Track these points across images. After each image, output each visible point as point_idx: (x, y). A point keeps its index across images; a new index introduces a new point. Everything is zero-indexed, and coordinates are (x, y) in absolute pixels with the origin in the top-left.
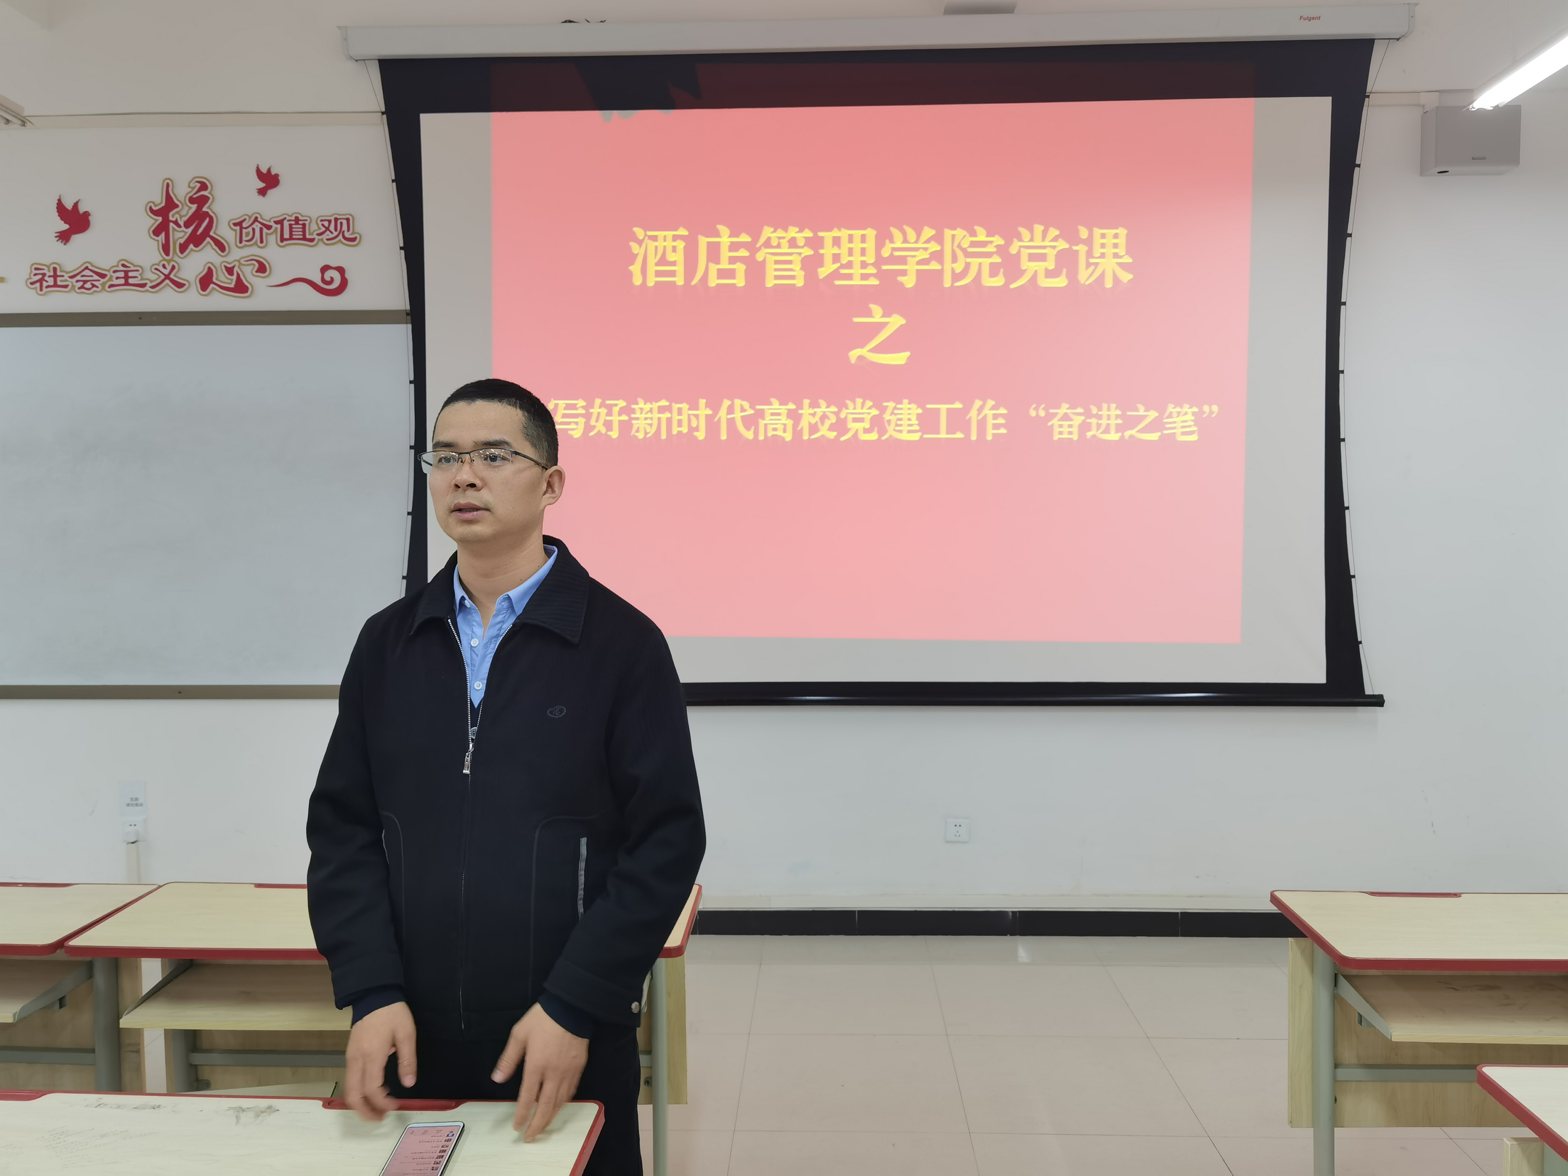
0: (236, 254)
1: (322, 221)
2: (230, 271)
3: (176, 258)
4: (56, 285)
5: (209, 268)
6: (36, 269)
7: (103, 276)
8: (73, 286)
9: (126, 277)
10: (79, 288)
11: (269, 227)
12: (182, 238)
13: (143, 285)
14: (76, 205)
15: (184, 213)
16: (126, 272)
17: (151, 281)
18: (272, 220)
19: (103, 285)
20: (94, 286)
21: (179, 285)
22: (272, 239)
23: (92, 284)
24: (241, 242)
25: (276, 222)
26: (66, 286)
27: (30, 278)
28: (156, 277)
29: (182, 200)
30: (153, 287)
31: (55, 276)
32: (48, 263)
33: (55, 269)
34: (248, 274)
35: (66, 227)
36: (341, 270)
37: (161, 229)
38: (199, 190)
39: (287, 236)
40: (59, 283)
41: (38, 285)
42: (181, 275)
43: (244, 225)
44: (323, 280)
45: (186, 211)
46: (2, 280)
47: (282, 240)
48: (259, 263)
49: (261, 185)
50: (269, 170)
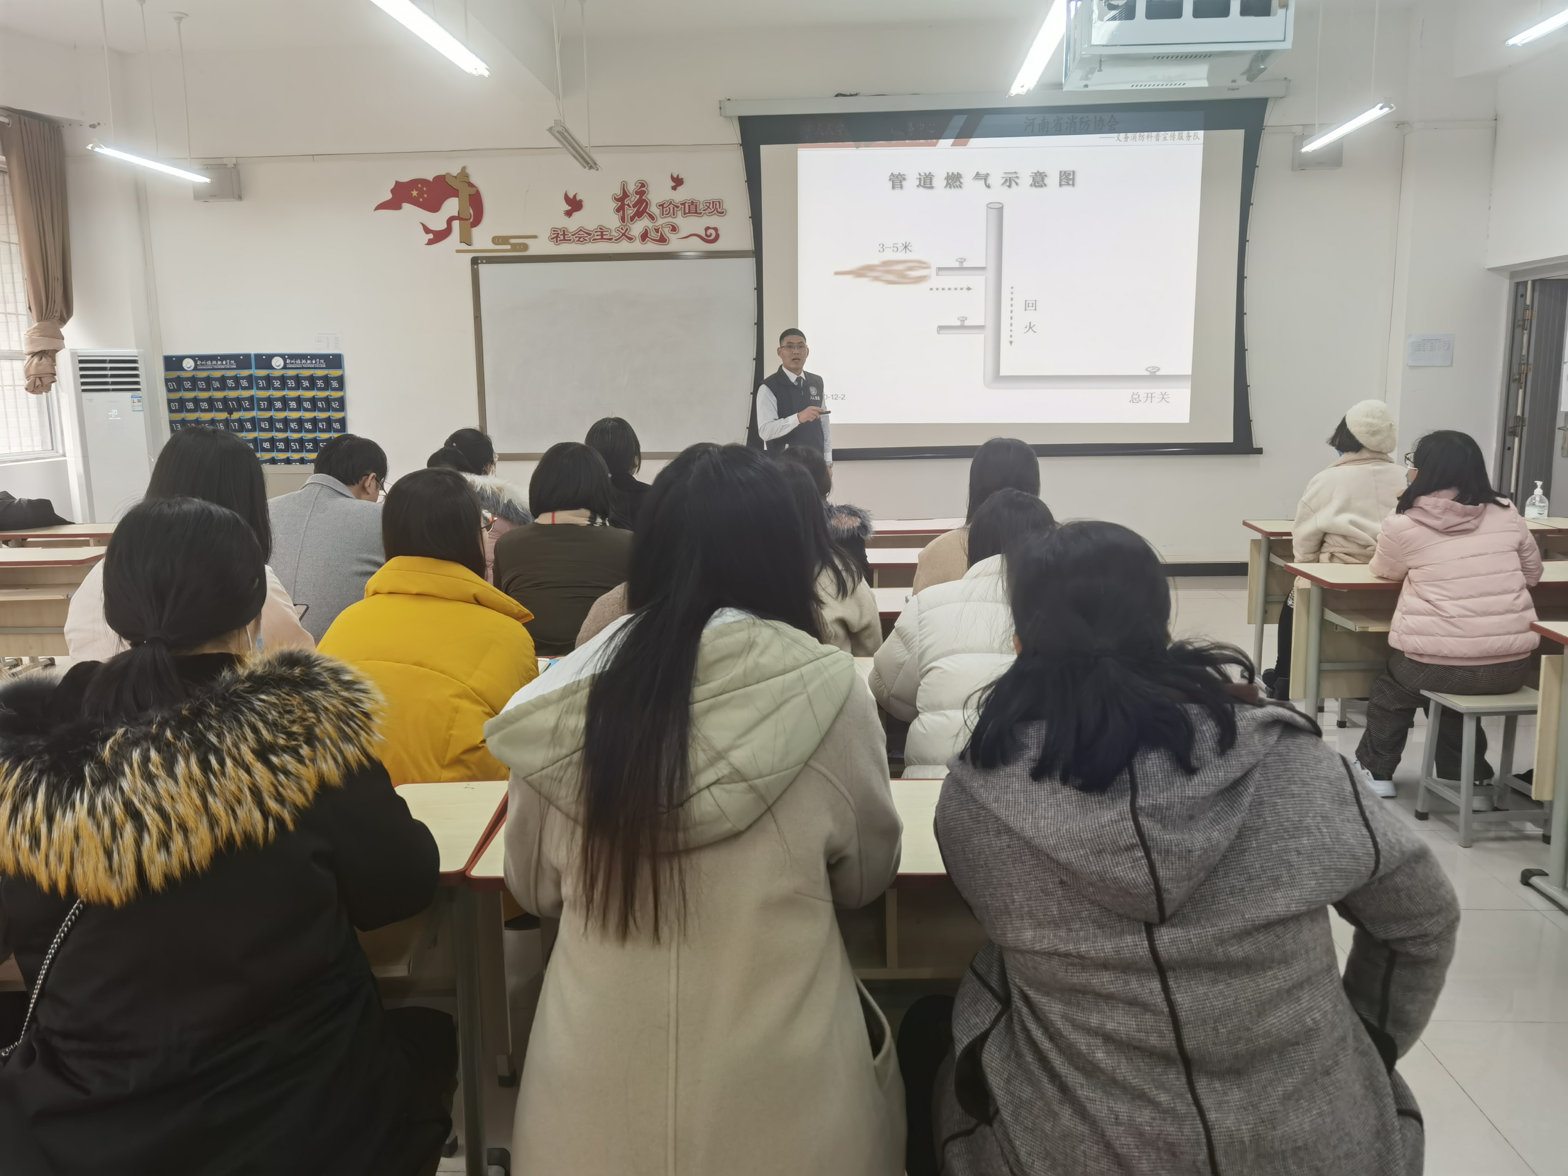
0: (660, 221)
1: (706, 203)
2: (657, 231)
3: (629, 224)
4: (564, 239)
5: (646, 230)
6: (554, 231)
7: (590, 234)
8: (574, 240)
9: (602, 235)
10: (577, 241)
11: (678, 207)
12: (632, 213)
13: (611, 239)
14: (575, 196)
15: (632, 199)
16: (602, 232)
17: (615, 237)
18: (679, 203)
19: (590, 239)
20: (585, 240)
21: (630, 239)
22: (679, 213)
24: (663, 215)
25: (681, 204)
26: (570, 240)
27: (550, 235)
28: (618, 234)
29: (632, 193)
30: (615, 240)
31: (564, 235)
32: (560, 227)
33: (564, 231)
34: (667, 231)
35: (570, 208)
36: (716, 229)
37: (620, 209)
38: (641, 187)
39: (687, 211)
40: (566, 238)
41: (555, 239)
42: (631, 233)
43: (665, 206)
44: (706, 235)
45: (635, 198)
46: (535, 237)
47: (685, 214)
48: (672, 226)
49: (673, 184)
50: (678, 176)
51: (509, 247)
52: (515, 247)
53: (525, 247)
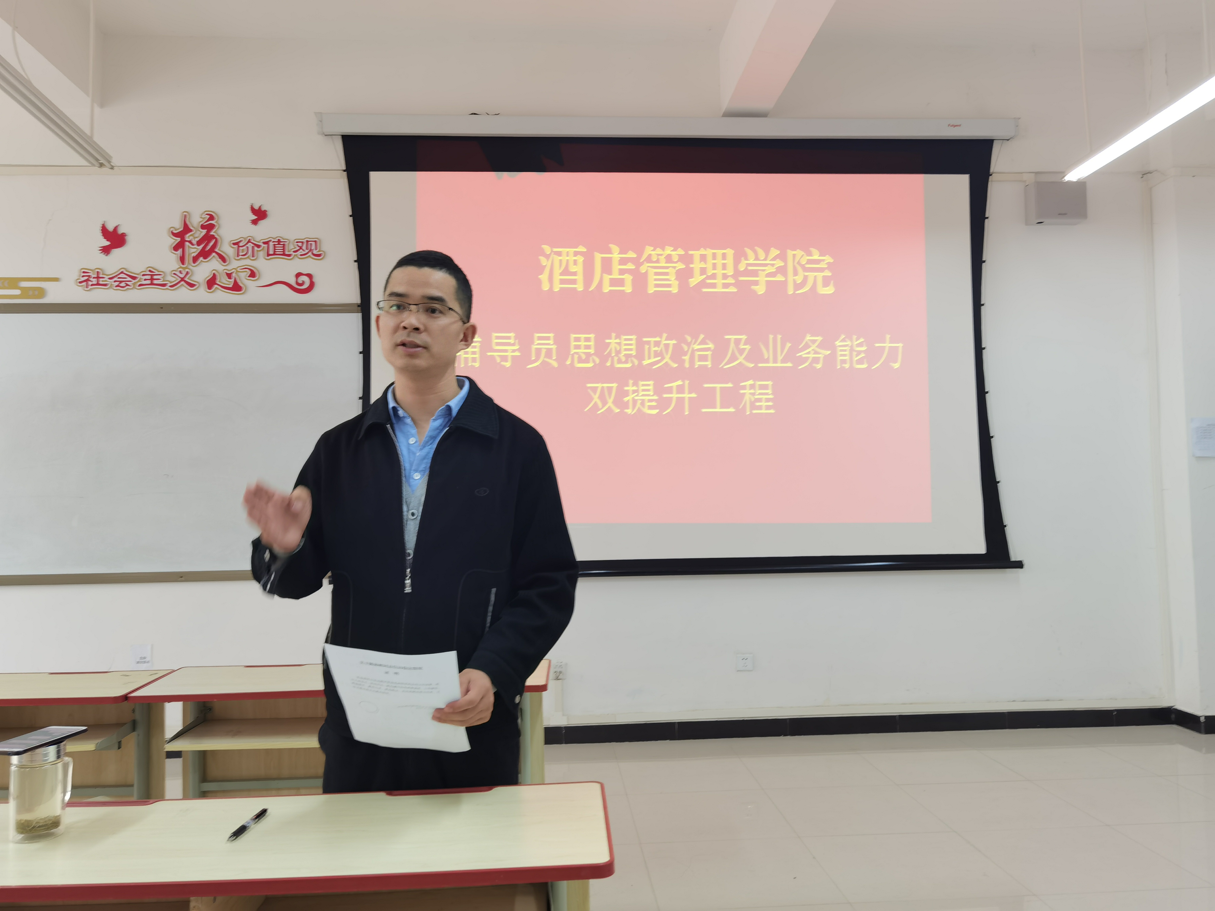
0: (235, 264)
1: (297, 242)
2: (229, 276)
3: (190, 266)
4: (98, 284)
5: (214, 274)
6: (84, 272)
7: (134, 278)
8: (111, 285)
9: (152, 279)
10: (115, 287)
11: (259, 246)
12: (194, 253)
13: (164, 285)
14: (116, 227)
15: (197, 234)
16: (152, 276)
17: (170, 282)
18: (261, 241)
19: (134, 284)
20: (127, 285)
21: (192, 285)
22: (261, 254)
23: (125, 284)
24: (238, 255)
25: (264, 243)
26: (105, 285)
27: (79, 279)
28: (175, 279)
29: (196, 227)
30: (171, 286)
31: (98, 277)
32: (93, 268)
33: (98, 273)
34: (243, 277)
35: (108, 243)
36: (310, 275)
37: (179, 247)
38: (209, 220)
39: (271, 252)
40: (101, 283)
41: (84, 284)
42: (193, 277)
43: (241, 244)
44: (297, 283)
45: (200, 233)
47: (268, 255)
48: (251, 270)
49: (254, 217)
50: (260, 207)
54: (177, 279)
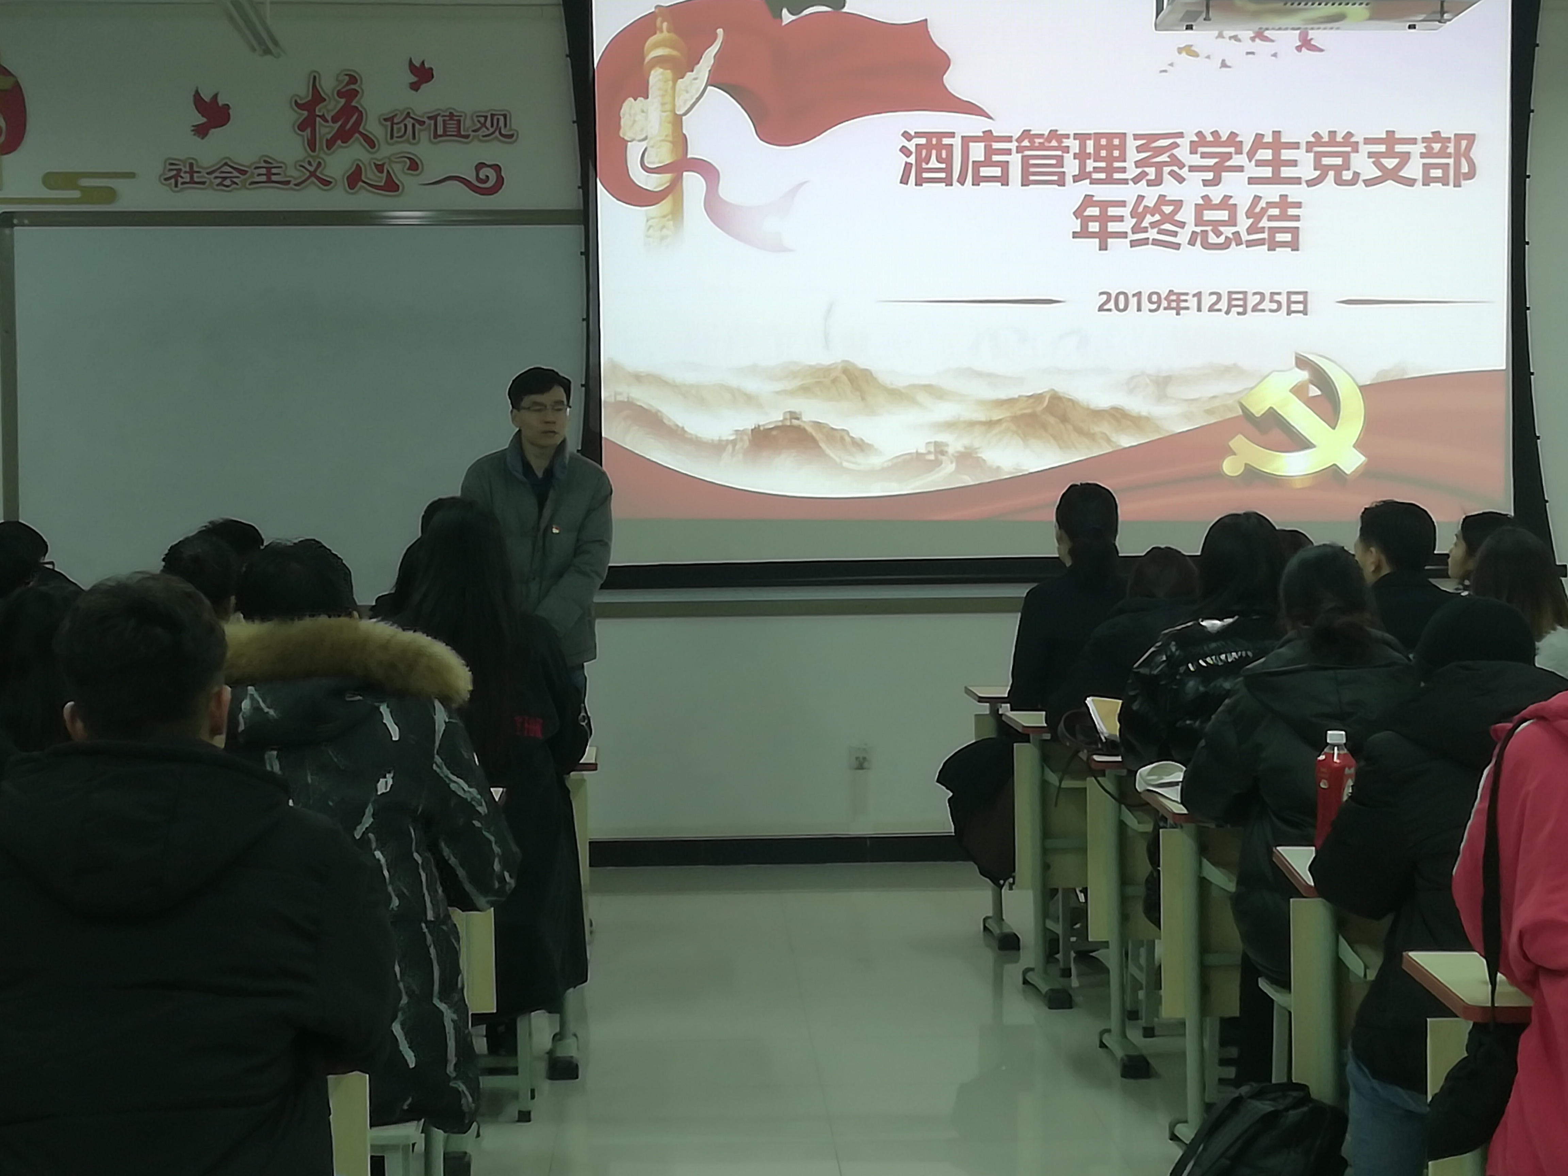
0: (385, 151)
1: (478, 116)
2: (380, 168)
3: (322, 155)
4: (192, 181)
5: (358, 165)
6: (172, 164)
7: (244, 172)
9: (269, 174)
10: (218, 185)
11: (422, 123)
12: (329, 133)
13: (288, 182)
14: (215, 97)
15: (330, 107)
16: (269, 169)
17: (295, 179)
18: (425, 117)
19: (244, 182)
20: (233, 183)
21: (326, 183)
22: (424, 136)
23: (232, 181)
24: (392, 137)
25: (429, 118)
26: (203, 183)
27: (164, 174)
28: (301, 174)
29: (330, 94)
30: (296, 185)
31: (192, 172)
32: (184, 158)
33: (191, 165)
34: (399, 172)
35: (204, 120)
36: (497, 168)
37: (307, 124)
38: (348, 84)
39: (440, 131)
40: (196, 180)
41: (173, 181)
42: (327, 172)
43: (396, 121)
44: (478, 179)
45: (336, 104)
46: (131, 175)
47: (435, 137)
48: (409, 158)
49: (413, 79)
50: (423, 63)
51: (76, 194)
52: (89, 194)
53: (111, 195)
54: (304, 174)
